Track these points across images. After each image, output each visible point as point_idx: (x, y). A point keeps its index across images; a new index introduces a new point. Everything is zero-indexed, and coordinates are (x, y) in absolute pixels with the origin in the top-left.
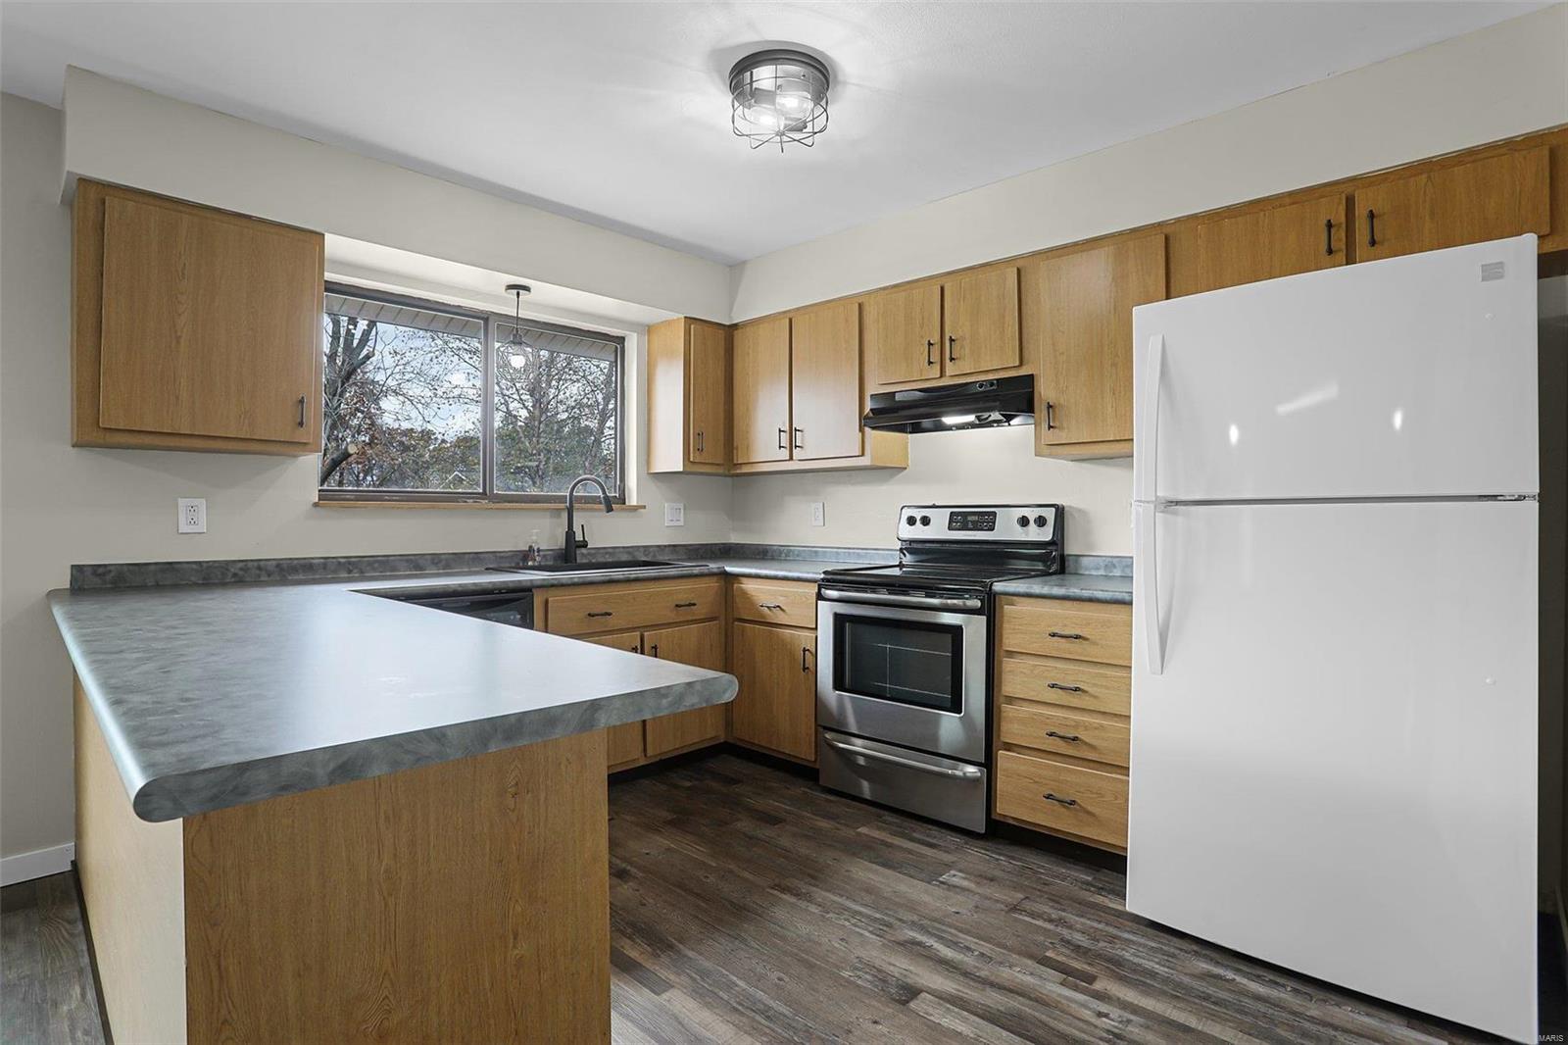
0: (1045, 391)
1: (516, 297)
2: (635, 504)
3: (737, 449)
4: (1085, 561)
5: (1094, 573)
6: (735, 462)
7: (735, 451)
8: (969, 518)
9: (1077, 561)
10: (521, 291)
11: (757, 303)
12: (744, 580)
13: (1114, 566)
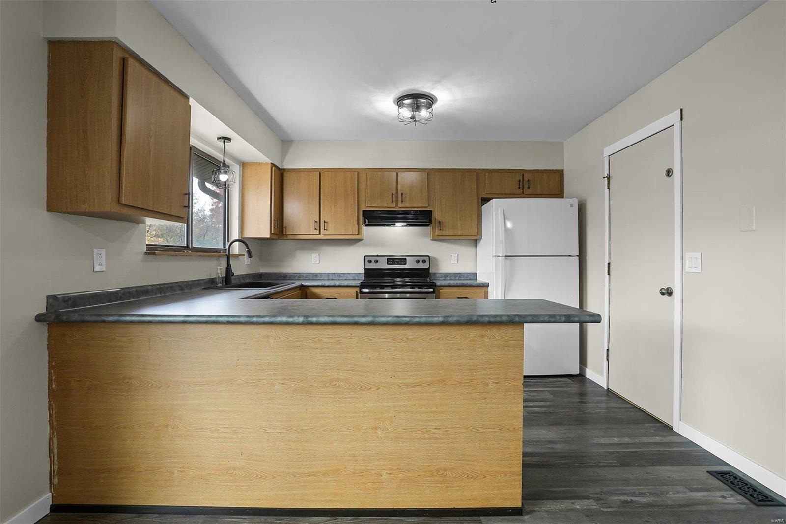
0: (436, 215)
1: (223, 143)
2: (237, 253)
3: (286, 227)
4: (437, 275)
5: (441, 279)
6: (285, 234)
7: (284, 229)
8: (395, 260)
9: (434, 275)
10: (226, 141)
11: (296, 161)
12: (311, 288)
13: (447, 276)
